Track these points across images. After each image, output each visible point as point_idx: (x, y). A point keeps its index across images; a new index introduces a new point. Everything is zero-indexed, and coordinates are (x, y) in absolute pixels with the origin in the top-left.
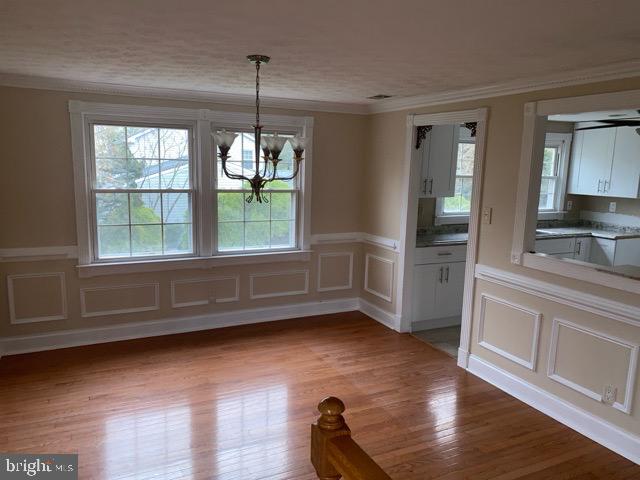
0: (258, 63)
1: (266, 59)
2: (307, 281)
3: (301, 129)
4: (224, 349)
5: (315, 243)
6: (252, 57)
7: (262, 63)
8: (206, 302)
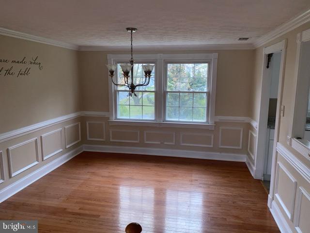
0: (132, 31)
1: (134, 29)
2: (212, 140)
3: (211, 60)
4: (155, 166)
5: (217, 121)
6: (128, 29)
7: (133, 31)
8: (160, 143)
